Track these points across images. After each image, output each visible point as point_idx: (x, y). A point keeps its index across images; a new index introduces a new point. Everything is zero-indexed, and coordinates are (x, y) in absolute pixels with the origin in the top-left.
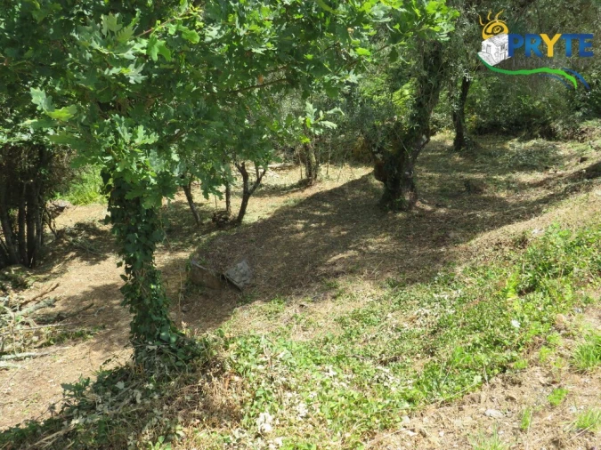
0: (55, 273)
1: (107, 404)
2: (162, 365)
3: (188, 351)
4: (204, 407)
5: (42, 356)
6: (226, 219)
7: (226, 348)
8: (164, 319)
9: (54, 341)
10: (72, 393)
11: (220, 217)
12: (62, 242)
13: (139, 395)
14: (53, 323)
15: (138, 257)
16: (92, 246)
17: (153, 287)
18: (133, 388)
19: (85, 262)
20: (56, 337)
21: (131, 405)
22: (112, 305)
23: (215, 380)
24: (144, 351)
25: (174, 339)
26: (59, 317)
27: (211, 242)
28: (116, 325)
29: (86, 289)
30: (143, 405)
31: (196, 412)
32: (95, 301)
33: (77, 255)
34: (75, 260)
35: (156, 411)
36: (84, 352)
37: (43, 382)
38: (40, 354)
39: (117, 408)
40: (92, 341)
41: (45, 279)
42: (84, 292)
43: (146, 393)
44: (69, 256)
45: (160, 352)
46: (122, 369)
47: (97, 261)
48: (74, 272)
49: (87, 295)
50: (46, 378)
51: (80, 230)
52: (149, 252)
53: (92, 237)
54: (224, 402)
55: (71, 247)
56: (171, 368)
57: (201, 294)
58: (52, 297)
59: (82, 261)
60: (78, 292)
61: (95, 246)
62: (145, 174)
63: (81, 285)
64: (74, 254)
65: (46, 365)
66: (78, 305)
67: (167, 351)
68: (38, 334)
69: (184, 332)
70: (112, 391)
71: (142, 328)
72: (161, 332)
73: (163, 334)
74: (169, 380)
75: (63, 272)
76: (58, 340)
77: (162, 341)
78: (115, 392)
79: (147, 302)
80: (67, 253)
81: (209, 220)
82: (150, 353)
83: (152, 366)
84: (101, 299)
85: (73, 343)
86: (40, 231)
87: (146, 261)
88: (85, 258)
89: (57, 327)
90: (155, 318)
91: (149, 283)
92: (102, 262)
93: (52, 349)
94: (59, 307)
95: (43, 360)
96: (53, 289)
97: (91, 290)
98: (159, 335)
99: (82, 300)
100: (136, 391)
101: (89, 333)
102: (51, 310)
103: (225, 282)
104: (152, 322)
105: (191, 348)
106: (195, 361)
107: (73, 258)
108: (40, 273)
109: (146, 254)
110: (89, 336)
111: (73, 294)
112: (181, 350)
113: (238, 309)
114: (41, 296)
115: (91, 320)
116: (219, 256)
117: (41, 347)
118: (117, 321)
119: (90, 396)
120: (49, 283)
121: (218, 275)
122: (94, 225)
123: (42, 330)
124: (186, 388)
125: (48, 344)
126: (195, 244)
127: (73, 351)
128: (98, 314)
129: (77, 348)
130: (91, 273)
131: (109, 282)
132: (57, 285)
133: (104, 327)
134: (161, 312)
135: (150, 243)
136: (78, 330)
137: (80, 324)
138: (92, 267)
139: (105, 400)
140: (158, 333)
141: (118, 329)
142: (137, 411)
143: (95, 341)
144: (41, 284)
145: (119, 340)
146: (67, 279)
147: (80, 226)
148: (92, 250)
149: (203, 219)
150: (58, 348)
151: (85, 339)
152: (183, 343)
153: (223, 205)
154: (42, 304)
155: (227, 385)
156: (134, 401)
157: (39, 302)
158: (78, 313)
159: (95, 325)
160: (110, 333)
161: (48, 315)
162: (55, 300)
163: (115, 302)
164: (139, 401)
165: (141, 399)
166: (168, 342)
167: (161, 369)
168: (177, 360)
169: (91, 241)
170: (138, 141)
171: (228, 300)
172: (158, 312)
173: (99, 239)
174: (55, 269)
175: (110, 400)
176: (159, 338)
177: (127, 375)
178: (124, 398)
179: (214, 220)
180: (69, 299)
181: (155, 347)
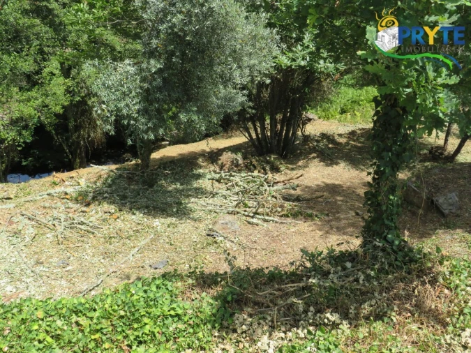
0: (299, 166)
1: (337, 275)
2: (383, 260)
3: (407, 255)
4: (416, 306)
5: (281, 223)
6: (442, 154)
7: (441, 263)
8: (393, 225)
9: (291, 215)
10: (308, 258)
11: (436, 151)
12: (308, 145)
13: (362, 277)
14: (293, 201)
15: (387, 171)
16: (329, 152)
17: (391, 197)
18: (358, 270)
19: (322, 163)
20: (293, 213)
21: (355, 283)
22: (336, 200)
23: (428, 286)
24: (371, 245)
25: (397, 243)
26: (298, 199)
27: (427, 170)
28: (337, 215)
29: (319, 183)
30: (364, 285)
31: (408, 306)
32: (325, 193)
33: (318, 157)
34: (316, 160)
35: (376, 294)
36: (311, 229)
37: (278, 241)
38: (280, 221)
39: (343, 281)
40: (318, 222)
41: (292, 169)
42: (318, 185)
43: (368, 278)
44: (312, 156)
45: (383, 250)
46: (350, 252)
47: (331, 165)
48: (313, 168)
49: (319, 189)
50: (281, 239)
51: (323, 138)
52: (395, 169)
53: (330, 146)
54: (433, 307)
55: (314, 150)
56: (390, 265)
57: (409, 211)
58: (296, 183)
59: (320, 161)
60: (313, 184)
61: (332, 153)
62: (435, 109)
63: (317, 179)
64: (315, 155)
65: (283, 230)
66: (312, 194)
67: (389, 250)
68: (282, 206)
69: (406, 240)
70: (342, 267)
71: (375, 227)
72: (388, 234)
73: (389, 236)
74: (388, 274)
75: (306, 166)
76: (294, 215)
77: (387, 241)
78: (344, 269)
79: (384, 208)
80: (311, 154)
81: (425, 151)
82: (375, 247)
83: (375, 258)
84: (330, 193)
85: (304, 220)
86: (294, 133)
87: (391, 176)
88: (323, 160)
89: (295, 206)
90: (387, 222)
91: (389, 193)
92: (335, 166)
93: (289, 220)
94: (298, 192)
95: (282, 226)
96: (298, 178)
97: (323, 185)
98: (386, 236)
99: (316, 191)
100: (360, 273)
101: (316, 216)
102: (292, 192)
103: (432, 206)
104: (383, 224)
105: (410, 254)
106: (412, 265)
107: (314, 158)
108: (290, 164)
109: (393, 170)
110: (316, 218)
111: (309, 184)
112: (400, 253)
113: (441, 231)
114: (289, 180)
115: (319, 207)
116: (432, 183)
117: (282, 216)
118: (339, 213)
119: (326, 265)
120: (295, 172)
121: (428, 198)
122: (333, 137)
123: (286, 205)
124: (402, 285)
125: (287, 216)
126: (410, 169)
127: (303, 226)
128: (325, 204)
129: (306, 224)
130: (326, 172)
131: (337, 183)
132: (301, 176)
133: (328, 215)
134: (392, 219)
135: (398, 162)
136: (310, 212)
137: (311, 208)
138: (327, 168)
139: (336, 272)
140: (385, 234)
141: (338, 219)
142: (360, 289)
143: (320, 223)
144: (289, 172)
145: (337, 228)
146: (307, 172)
147: (324, 136)
148: (329, 155)
149: (421, 150)
150: (293, 221)
151: (313, 220)
152: (404, 248)
153: (441, 142)
154: (288, 186)
155: (437, 294)
156: (357, 280)
157: (286, 184)
158: (312, 199)
159: (321, 212)
160: (331, 221)
161: (291, 195)
162: (298, 186)
163: (339, 198)
164: (361, 282)
165: (363, 280)
166: (391, 243)
167: (382, 263)
168: (396, 260)
169: (329, 148)
170: (440, 81)
171: (432, 221)
172: (390, 218)
173: (336, 148)
174: (300, 163)
175: (340, 274)
176: (385, 238)
177: (354, 259)
178: (350, 275)
179: (431, 152)
180: (306, 187)
181: (381, 245)
